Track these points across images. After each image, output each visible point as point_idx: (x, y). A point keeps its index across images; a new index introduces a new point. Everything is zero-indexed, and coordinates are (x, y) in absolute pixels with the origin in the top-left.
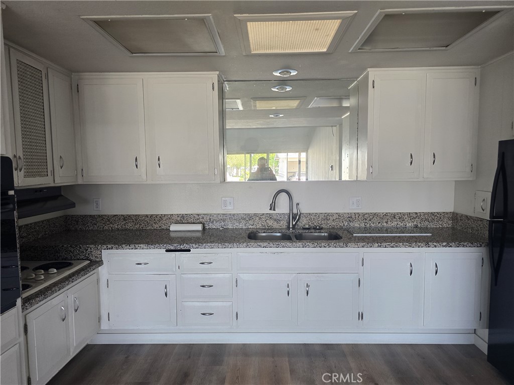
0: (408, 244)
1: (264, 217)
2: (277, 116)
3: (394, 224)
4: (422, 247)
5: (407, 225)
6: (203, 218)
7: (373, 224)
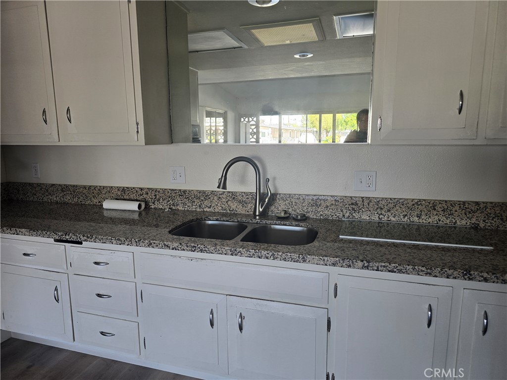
0: (424, 269)
1: (224, 196)
2: (304, 56)
3: (433, 219)
4: (455, 278)
5: (458, 223)
6: (148, 194)
7: (394, 217)
